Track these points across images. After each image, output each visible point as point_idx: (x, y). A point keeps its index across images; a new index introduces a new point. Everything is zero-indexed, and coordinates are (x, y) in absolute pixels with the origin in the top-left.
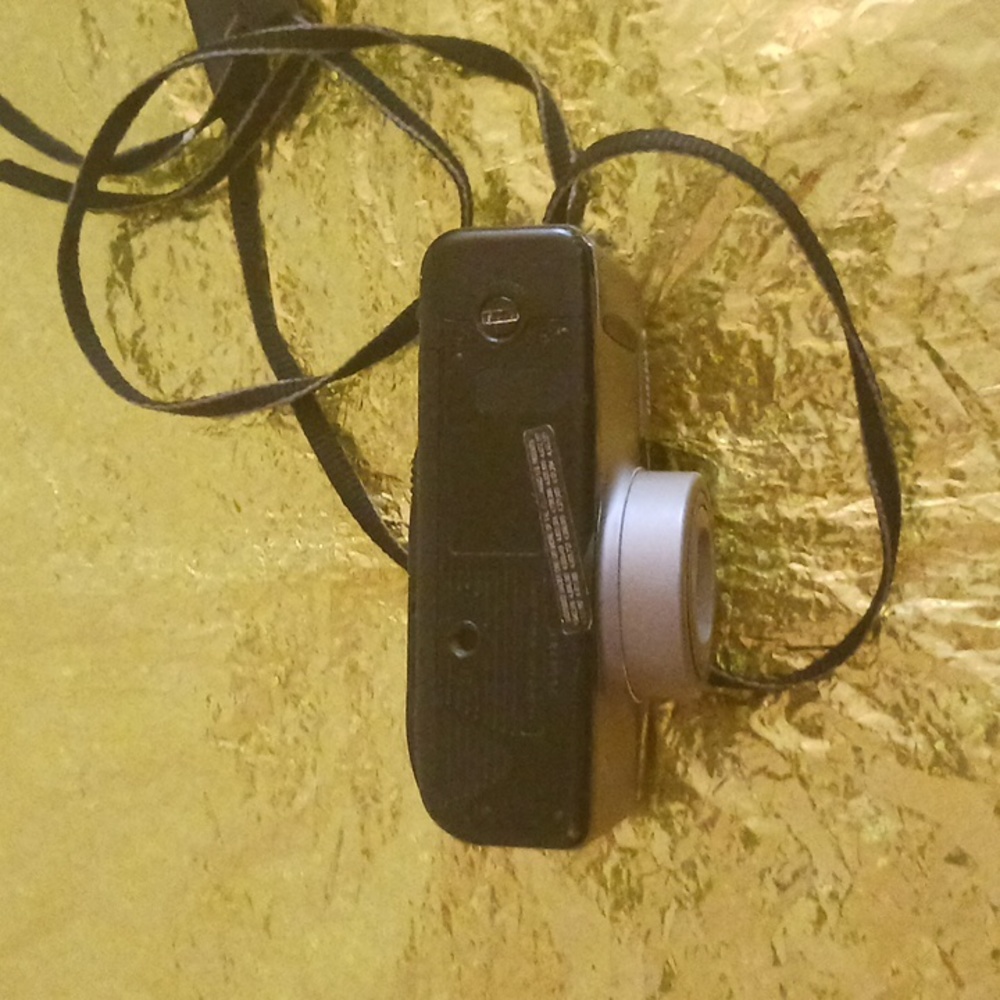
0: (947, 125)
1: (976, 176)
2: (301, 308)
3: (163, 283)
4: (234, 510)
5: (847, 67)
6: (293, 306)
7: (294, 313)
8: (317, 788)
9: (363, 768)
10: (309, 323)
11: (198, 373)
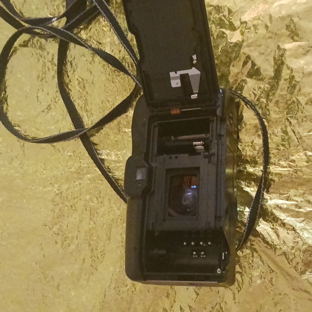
0: (300, 46)
1: (307, 64)
2: (84, 87)
3: (40, 75)
4: (58, 152)
5: (269, 24)
6: (82, 86)
7: (82, 89)
8: (78, 243)
9: (93, 239)
10: (87, 93)
11: (50, 105)
